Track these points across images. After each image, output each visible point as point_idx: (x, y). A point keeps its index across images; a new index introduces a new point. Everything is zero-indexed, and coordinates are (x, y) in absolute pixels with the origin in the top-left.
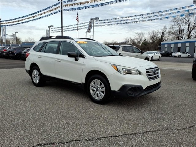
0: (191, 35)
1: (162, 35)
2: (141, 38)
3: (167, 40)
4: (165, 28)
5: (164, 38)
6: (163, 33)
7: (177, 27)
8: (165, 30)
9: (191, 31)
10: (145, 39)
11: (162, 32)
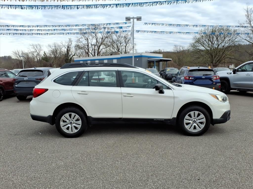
0: (100, 50)
1: (68, 49)
2: (38, 51)
3: (74, 55)
4: (70, 41)
5: (70, 53)
6: (68, 47)
7: (85, 40)
8: (70, 43)
9: (100, 47)
10: (45, 54)
11: (67, 44)
